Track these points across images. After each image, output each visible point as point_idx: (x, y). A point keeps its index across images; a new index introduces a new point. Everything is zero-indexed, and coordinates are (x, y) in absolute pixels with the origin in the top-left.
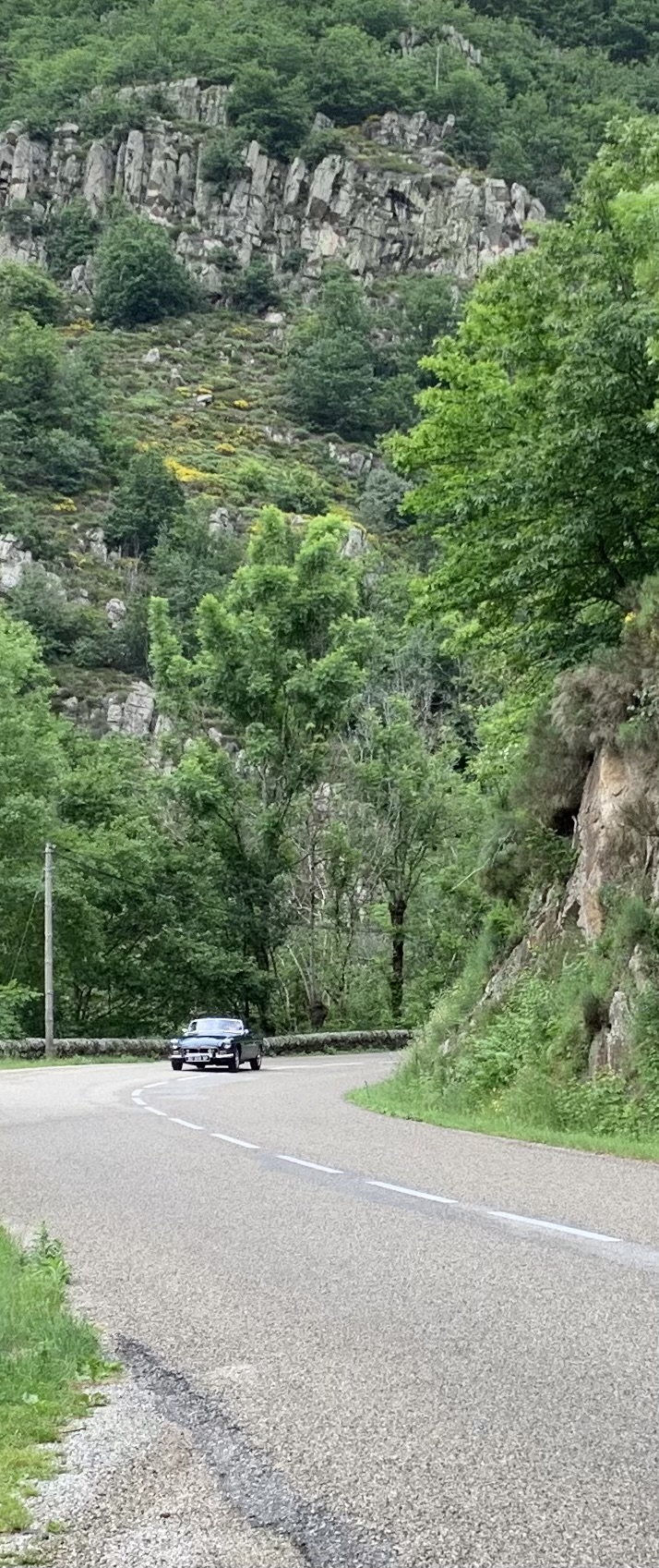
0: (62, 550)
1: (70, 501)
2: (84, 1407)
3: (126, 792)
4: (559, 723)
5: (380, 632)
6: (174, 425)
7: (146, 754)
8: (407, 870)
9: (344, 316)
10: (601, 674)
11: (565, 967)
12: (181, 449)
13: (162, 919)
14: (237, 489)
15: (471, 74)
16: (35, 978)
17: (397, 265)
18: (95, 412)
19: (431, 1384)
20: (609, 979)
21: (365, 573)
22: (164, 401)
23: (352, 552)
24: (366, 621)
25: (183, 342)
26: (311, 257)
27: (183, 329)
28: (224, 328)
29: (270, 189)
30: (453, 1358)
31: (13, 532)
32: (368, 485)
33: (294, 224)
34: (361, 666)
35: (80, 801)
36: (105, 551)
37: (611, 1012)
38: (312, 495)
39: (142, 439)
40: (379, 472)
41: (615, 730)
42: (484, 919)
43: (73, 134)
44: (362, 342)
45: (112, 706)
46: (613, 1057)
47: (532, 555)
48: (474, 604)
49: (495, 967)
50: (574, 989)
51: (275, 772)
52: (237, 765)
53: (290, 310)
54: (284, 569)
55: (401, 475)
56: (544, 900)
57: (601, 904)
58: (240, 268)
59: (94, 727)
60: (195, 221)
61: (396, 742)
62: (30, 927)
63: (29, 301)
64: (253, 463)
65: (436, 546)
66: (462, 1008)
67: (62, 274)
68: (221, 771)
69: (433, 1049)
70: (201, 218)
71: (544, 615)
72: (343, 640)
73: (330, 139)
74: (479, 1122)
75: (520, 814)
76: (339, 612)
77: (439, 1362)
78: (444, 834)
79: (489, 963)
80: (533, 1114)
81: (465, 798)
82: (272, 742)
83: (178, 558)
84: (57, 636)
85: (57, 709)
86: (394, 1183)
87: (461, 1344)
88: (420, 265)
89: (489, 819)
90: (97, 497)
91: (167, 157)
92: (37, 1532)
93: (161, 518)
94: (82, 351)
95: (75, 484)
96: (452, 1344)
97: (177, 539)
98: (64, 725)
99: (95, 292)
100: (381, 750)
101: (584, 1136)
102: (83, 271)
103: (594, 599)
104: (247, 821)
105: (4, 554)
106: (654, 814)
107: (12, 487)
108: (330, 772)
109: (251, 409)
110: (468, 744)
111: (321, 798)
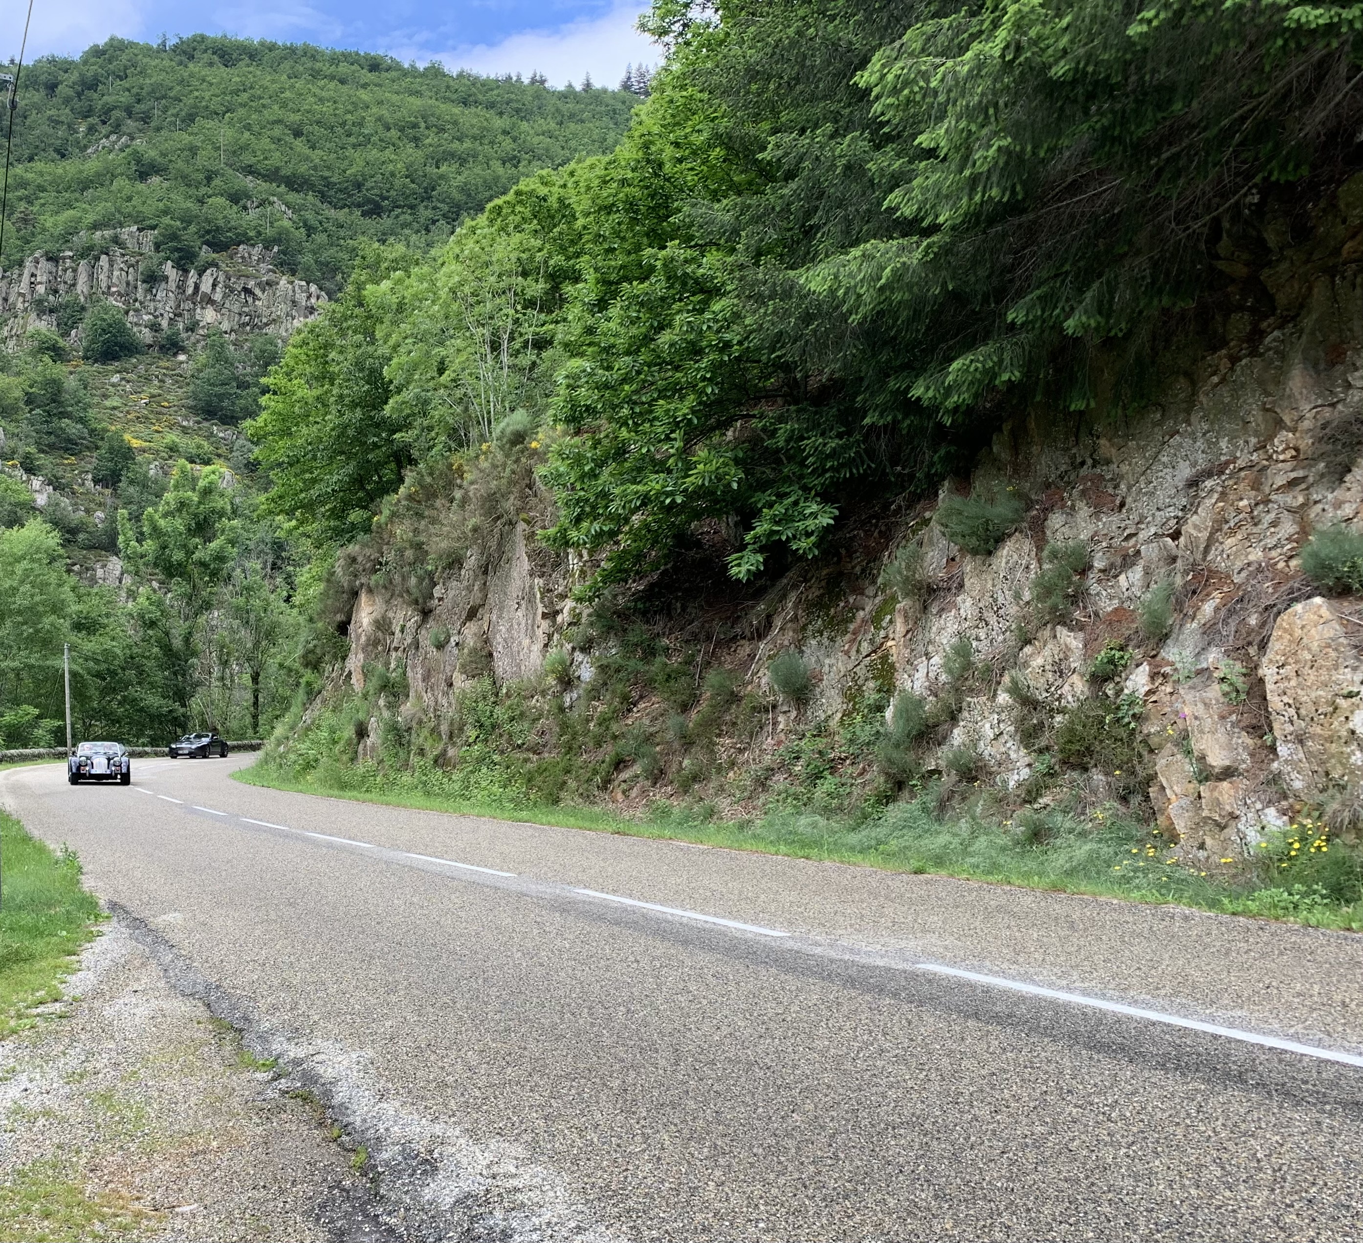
0: (69, 485)
1: (73, 458)
2: (91, 937)
3: (108, 615)
4: (340, 575)
5: (243, 528)
6: (129, 417)
7: (118, 595)
8: (260, 656)
9: (220, 357)
10: (361, 549)
11: (345, 705)
12: (133, 429)
13: (129, 683)
14: (164, 452)
15: (286, 223)
16: (63, 717)
17: (248, 328)
18: (85, 409)
20: (368, 712)
21: (234, 496)
22: (123, 403)
23: (226, 485)
24: (235, 522)
25: (132, 371)
26: (201, 324)
27: (133, 364)
28: (154, 363)
29: (178, 287)
31: (42, 475)
32: (235, 449)
33: (192, 306)
34: (233, 547)
35: (83, 621)
36: (93, 485)
37: (369, 729)
38: (204, 454)
39: (111, 424)
40: (241, 442)
41: (369, 579)
42: (301, 681)
43: (71, 258)
44: (230, 371)
45: (99, 570)
46: (370, 752)
47: (322, 485)
48: (293, 511)
49: (307, 706)
50: (349, 717)
51: (188, 604)
52: (168, 601)
53: (190, 353)
54: (190, 493)
55: (252, 442)
56: (333, 670)
57: (363, 671)
58: (163, 330)
59: (89, 581)
60: (137, 304)
61: (252, 588)
62: (58, 688)
63: (48, 349)
64: (172, 437)
66: (290, 728)
67: (65, 334)
68: (160, 604)
69: (275, 750)
70: (141, 303)
71: (329, 517)
72: (223, 531)
73: (210, 260)
74: (300, 787)
76: (220, 517)
78: (279, 636)
79: (304, 704)
80: (329, 782)
81: (291, 617)
82: (186, 588)
83: (132, 489)
84: (68, 532)
85: (69, 571)
86: (255, 819)
88: (261, 328)
89: (304, 628)
90: (88, 456)
91: (122, 269)
93: (123, 467)
94: (77, 377)
95: (75, 449)
97: (132, 479)
98: (73, 579)
99: (83, 344)
100: (245, 592)
101: (355, 793)
102: (77, 332)
103: (357, 509)
104: (173, 631)
105: (38, 488)
106: (391, 623)
107: (41, 451)
108: (218, 604)
109: (170, 407)
110: (291, 588)
111: (213, 618)
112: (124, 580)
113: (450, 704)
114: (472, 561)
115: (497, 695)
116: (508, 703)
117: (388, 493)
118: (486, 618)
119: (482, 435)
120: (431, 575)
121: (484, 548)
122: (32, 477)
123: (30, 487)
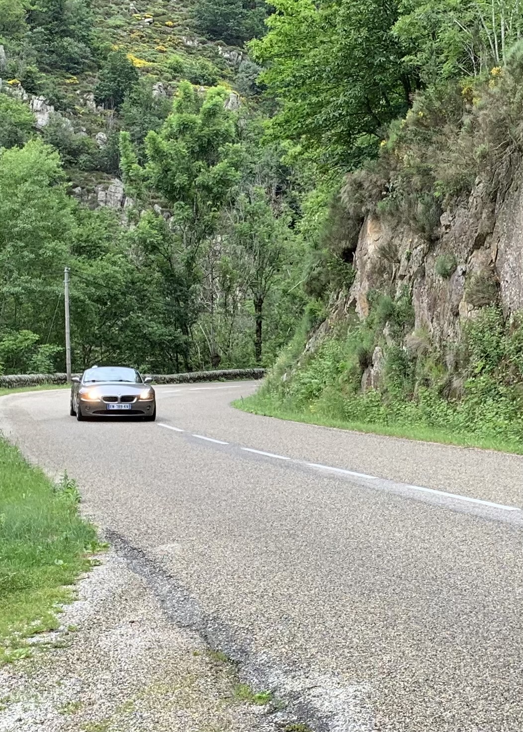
0: (70, 105)
1: (75, 78)
2: (88, 566)
3: (109, 239)
4: (346, 201)
5: (247, 151)
6: (132, 35)
7: (119, 219)
8: (263, 284)
10: (368, 174)
11: (349, 334)
12: (136, 49)
13: (130, 309)
14: (168, 72)
16: (62, 342)
18: (87, 27)
19: (275, 553)
20: (373, 341)
21: (239, 119)
22: (126, 22)
23: (232, 107)
24: (239, 146)
30: (287, 540)
31: (44, 95)
32: (240, 70)
34: (237, 170)
35: (83, 244)
36: (95, 106)
37: (373, 358)
38: (209, 75)
39: (115, 43)
40: (247, 62)
41: (376, 205)
42: (305, 308)
45: (100, 192)
46: (374, 382)
47: (329, 109)
48: (299, 135)
49: (311, 334)
50: (353, 345)
51: (191, 228)
52: (170, 225)
54: (194, 116)
55: (258, 64)
56: (337, 298)
57: (368, 299)
59: (90, 204)
61: (257, 212)
62: (57, 313)
64: (177, 57)
65: (278, 104)
66: (293, 356)
68: (161, 228)
69: (277, 379)
71: (336, 142)
72: (226, 155)
74: (302, 417)
76: (225, 140)
77: (280, 542)
78: (283, 262)
80: (332, 412)
81: (295, 243)
82: (189, 212)
83: (135, 110)
84: (69, 153)
85: (70, 194)
86: (257, 449)
87: (291, 532)
89: (308, 255)
90: (90, 76)
92: (62, 631)
93: (126, 88)
95: (78, 69)
96: (286, 532)
97: (135, 99)
98: (74, 202)
100: (249, 217)
101: (359, 423)
103: (364, 133)
104: (176, 255)
105: (39, 108)
106: (397, 250)
107: (42, 70)
108: (221, 228)
109: (175, 26)
110: (296, 213)
111: (216, 243)
112: (126, 203)
113: (456, 334)
114: (479, 189)
115: (504, 325)
116: (515, 333)
117: (395, 118)
118: (494, 247)
119: (492, 59)
120: (438, 202)
121: (492, 175)
122: (33, 97)
123: (31, 107)
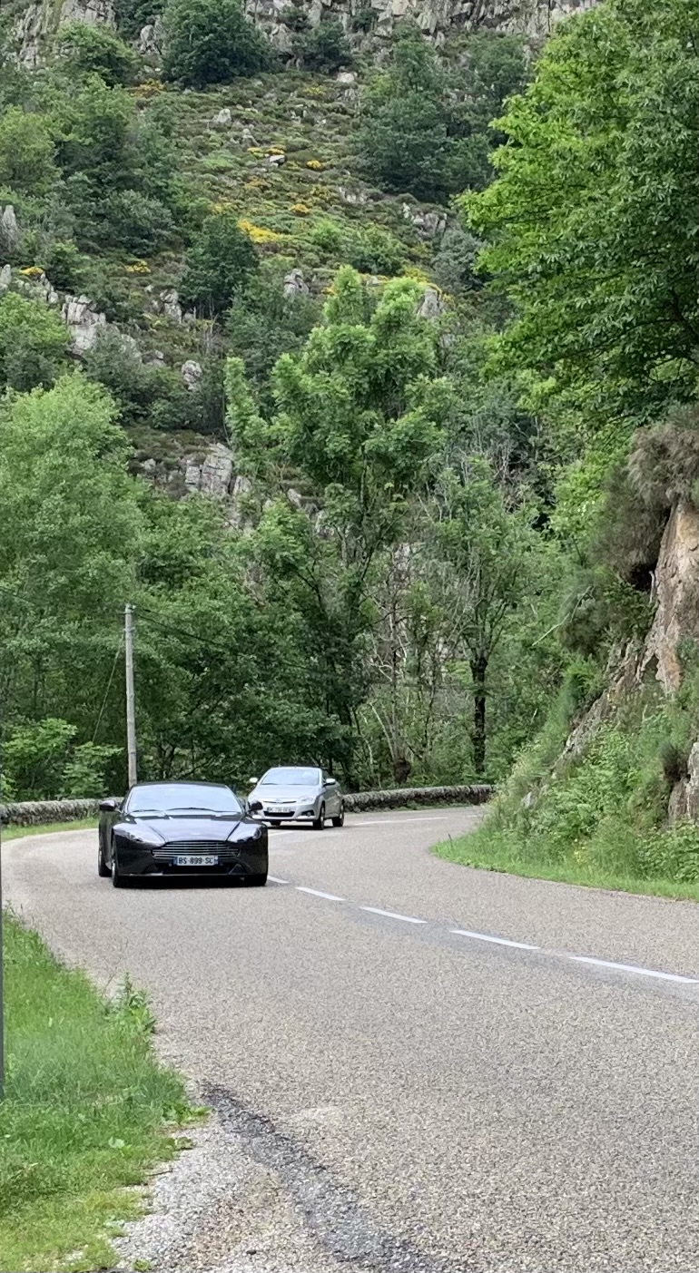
0: (136, 312)
1: (144, 263)
2: (171, 1150)
3: (206, 553)
4: (636, 478)
5: (457, 392)
6: (247, 186)
7: (225, 515)
8: (488, 629)
9: (415, 76)
10: (676, 430)
11: (645, 719)
12: (254, 210)
13: (245, 678)
14: (312, 251)
16: (121, 739)
17: (468, 24)
18: (166, 172)
20: (688, 732)
21: (441, 333)
22: (236, 162)
23: (428, 313)
24: (443, 381)
25: (254, 102)
26: (382, 17)
27: (255, 89)
28: (295, 88)
31: (87, 294)
32: (443, 246)
34: (439, 426)
35: (160, 563)
36: (179, 312)
37: (689, 763)
38: (387, 256)
39: (215, 200)
40: (454, 233)
41: (691, 486)
42: (563, 674)
44: (434, 102)
46: (692, 806)
47: (605, 315)
48: (550, 363)
49: (575, 721)
50: (653, 741)
51: (355, 532)
52: (317, 527)
53: (362, 70)
54: (360, 327)
55: (475, 235)
56: (623, 655)
57: (678, 657)
58: (311, 28)
59: (172, 489)
61: (475, 502)
62: (111, 687)
63: (98, 61)
64: (327, 224)
65: (512, 306)
66: (543, 762)
67: (131, 35)
68: (301, 531)
69: (515, 803)
72: (420, 398)
74: (561, 872)
75: (599, 570)
76: (416, 371)
78: (524, 591)
79: (570, 717)
80: (615, 863)
81: (545, 557)
82: (353, 502)
83: (253, 319)
84: (132, 398)
85: (134, 471)
86: (478, 931)
88: (491, 24)
89: (569, 577)
90: (170, 259)
93: (236, 279)
94: (153, 113)
95: (148, 246)
96: (535, 1084)
97: (253, 301)
98: (142, 486)
99: (164, 52)
100: (460, 510)
101: (664, 883)
102: (151, 30)
103: (669, 357)
104: (327, 581)
105: (78, 317)
107: (84, 249)
108: (410, 532)
109: (324, 169)
110: (547, 503)
111: (401, 557)
112: (236, 487)
122: (68, 297)
123: (64, 316)
